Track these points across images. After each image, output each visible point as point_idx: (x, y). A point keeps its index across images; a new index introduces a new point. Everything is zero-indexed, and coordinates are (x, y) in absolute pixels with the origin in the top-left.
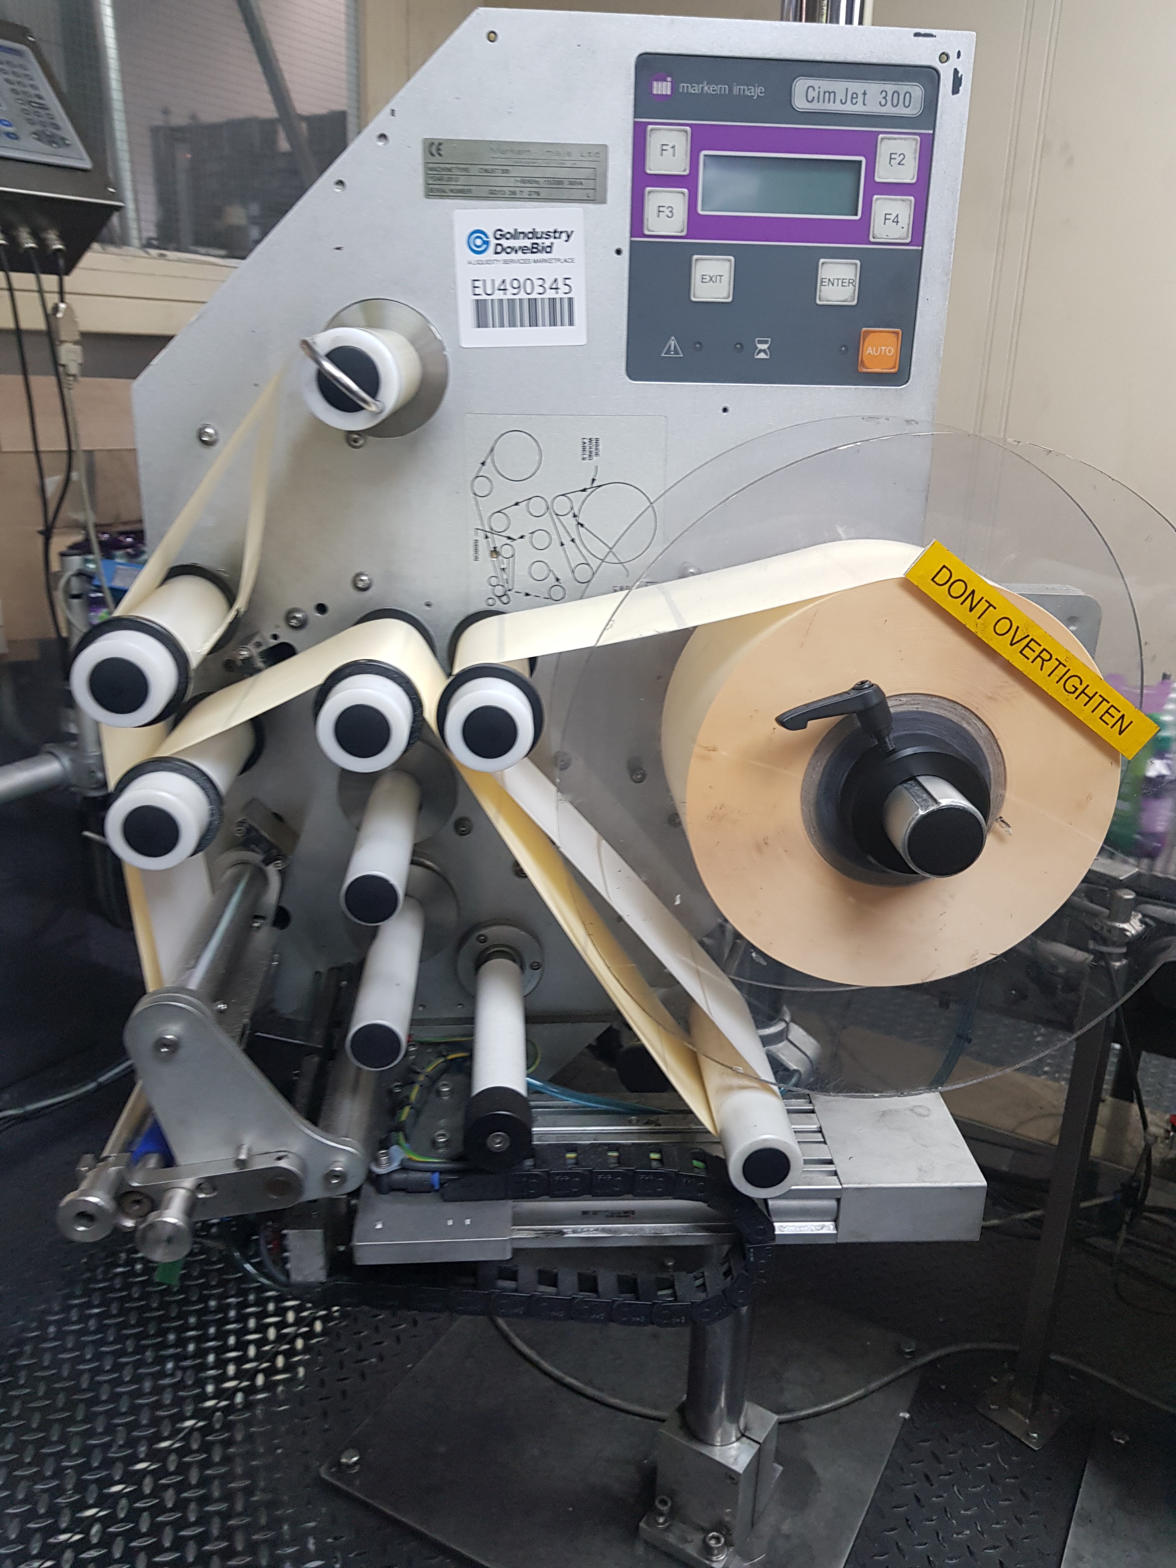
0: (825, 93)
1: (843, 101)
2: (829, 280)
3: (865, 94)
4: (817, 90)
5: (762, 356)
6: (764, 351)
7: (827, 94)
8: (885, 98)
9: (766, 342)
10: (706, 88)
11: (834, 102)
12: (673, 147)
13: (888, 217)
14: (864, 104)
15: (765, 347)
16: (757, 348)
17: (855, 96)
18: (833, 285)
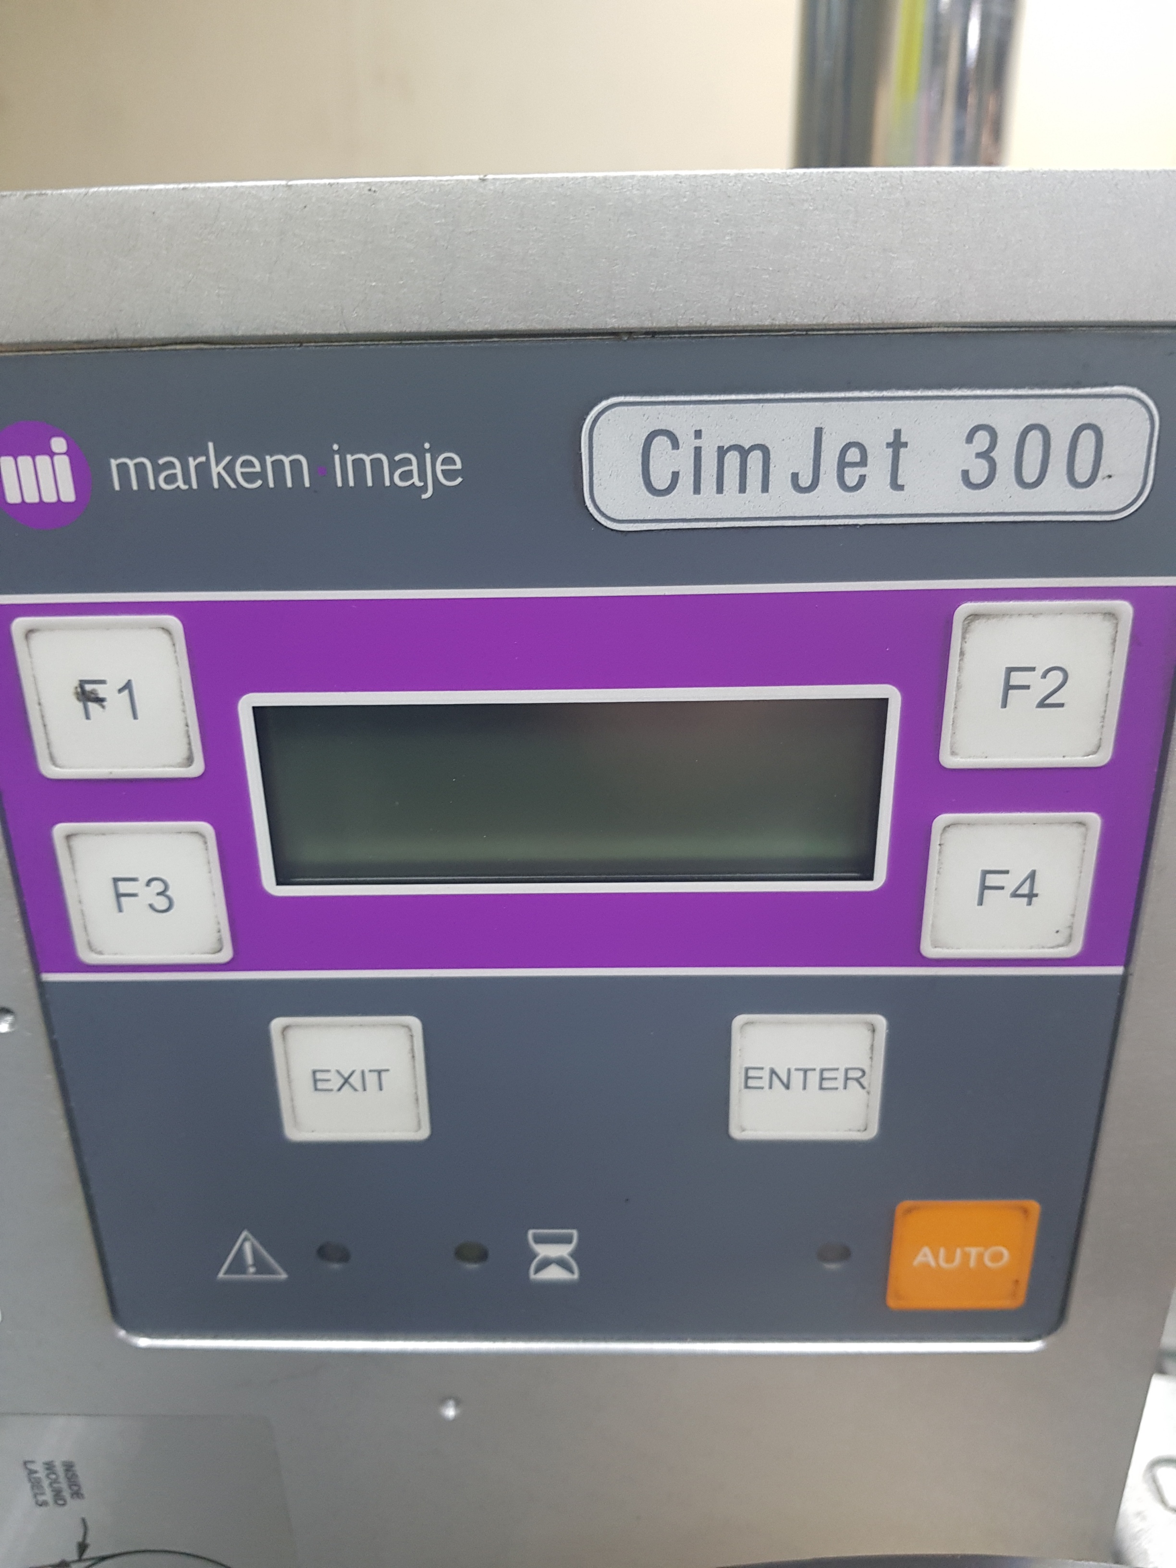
0: (722, 452)
1: (805, 481)
2: (773, 1072)
3: (897, 444)
4: (688, 443)
5: (555, 1273)
6: (561, 1263)
7: (732, 460)
8: (985, 455)
9: (567, 1240)
10: (216, 469)
11: (765, 488)
12: (128, 686)
13: (991, 880)
14: (896, 486)
15: (563, 1251)
16: (534, 1255)
17: (853, 455)
18: (787, 1087)
